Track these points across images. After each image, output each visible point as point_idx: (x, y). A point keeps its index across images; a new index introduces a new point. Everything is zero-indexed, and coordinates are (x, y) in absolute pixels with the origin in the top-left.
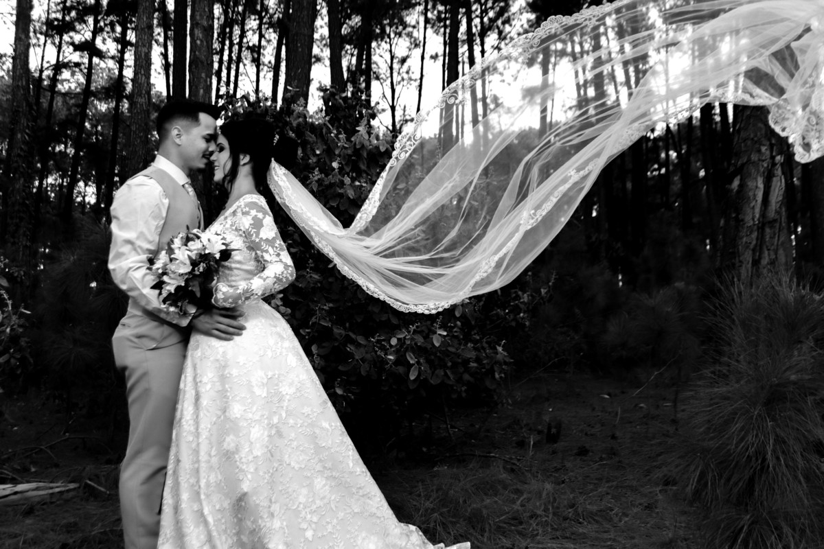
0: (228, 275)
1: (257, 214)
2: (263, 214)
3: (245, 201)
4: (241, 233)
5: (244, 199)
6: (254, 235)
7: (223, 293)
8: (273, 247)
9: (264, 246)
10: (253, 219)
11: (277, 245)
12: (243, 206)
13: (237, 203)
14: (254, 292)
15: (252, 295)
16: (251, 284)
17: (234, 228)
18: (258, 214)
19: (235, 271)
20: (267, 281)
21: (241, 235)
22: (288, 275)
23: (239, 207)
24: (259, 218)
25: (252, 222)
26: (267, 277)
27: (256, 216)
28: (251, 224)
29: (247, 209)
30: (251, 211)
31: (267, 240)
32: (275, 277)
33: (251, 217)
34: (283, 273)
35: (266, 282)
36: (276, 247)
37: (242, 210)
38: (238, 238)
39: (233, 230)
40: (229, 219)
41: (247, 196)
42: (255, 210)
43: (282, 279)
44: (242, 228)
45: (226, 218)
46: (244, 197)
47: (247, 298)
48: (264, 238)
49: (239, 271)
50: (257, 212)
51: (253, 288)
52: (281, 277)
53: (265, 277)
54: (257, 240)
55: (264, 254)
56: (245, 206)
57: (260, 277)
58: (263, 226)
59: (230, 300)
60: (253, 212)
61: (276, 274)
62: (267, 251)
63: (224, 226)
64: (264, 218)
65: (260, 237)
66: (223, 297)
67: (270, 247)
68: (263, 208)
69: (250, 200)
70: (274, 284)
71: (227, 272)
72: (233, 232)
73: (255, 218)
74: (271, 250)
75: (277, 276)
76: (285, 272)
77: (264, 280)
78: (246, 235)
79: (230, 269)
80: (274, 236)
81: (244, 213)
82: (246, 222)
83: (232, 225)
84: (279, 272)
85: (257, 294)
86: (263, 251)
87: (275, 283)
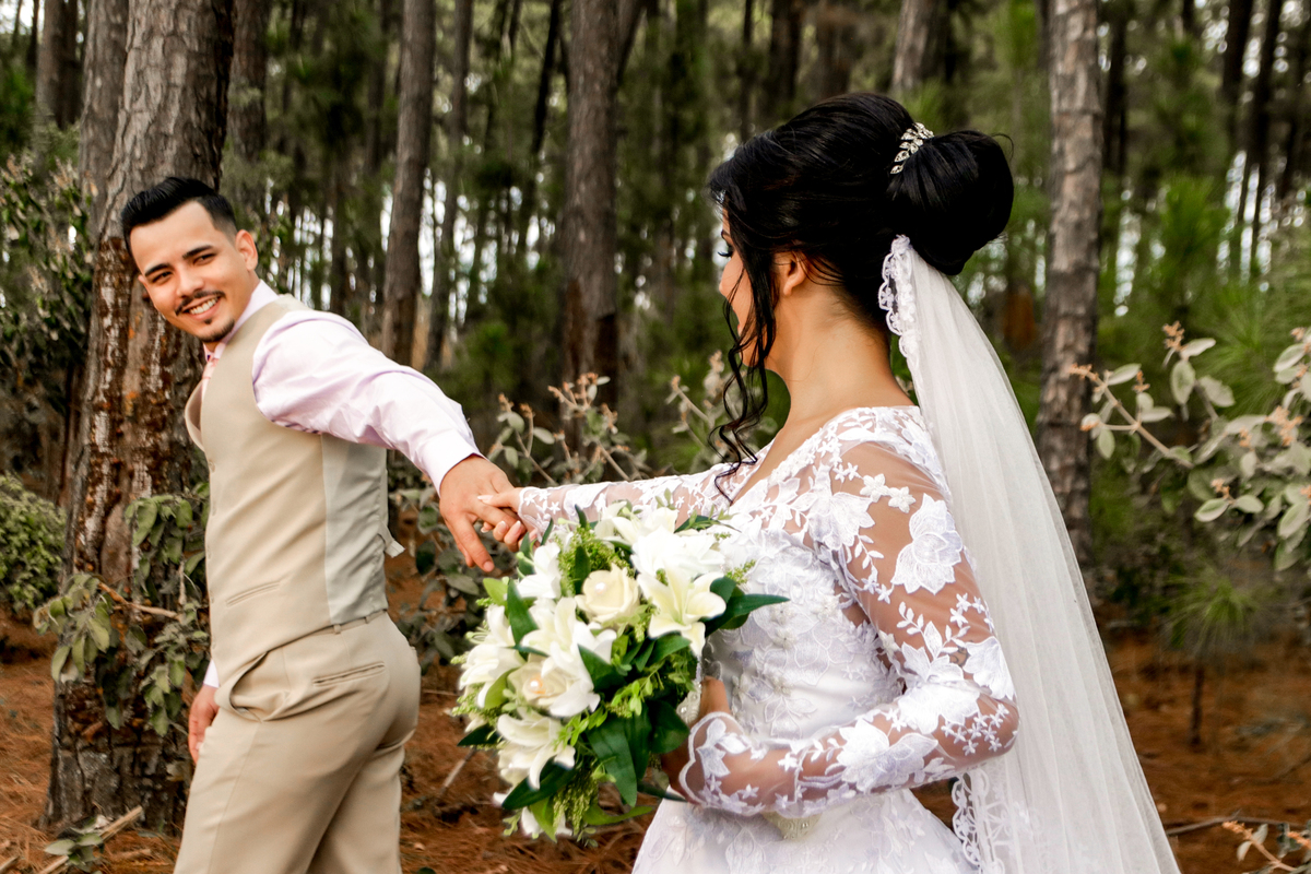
0: (771, 709)
1: (885, 490)
2: (913, 491)
3: (844, 436)
4: (825, 555)
5: (841, 429)
6: (874, 572)
7: (728, 760)
8: (941, 627)
9: (907, 618)
10: (872, 510)
11: (957, 617)
12: (836, 459)
13: (815, 439)
14: (846, 777)
15: (836, 786)
16: (841, 741)
17: (800, 536)
18: (893, 491)
19: (795, 695)
20: (904, 743)
21: (826, 565)
22: (990, 734)
23: (820, 459)
24: (896, 510)
25: (870, 523)
26: (908, 729)
27: (884, 499)
28: (862, 530)
29: (852, 471)
30: (867, 479)
31: (921, 595)
32: (938, 734)
33: (866, 503)
34: (970, 722)
35: (897, 747)
36: (955, 627)
37: (832, 473)
38: (816, 574)
39: (795, 544)
40: (786, 494)
41: (854, 413)
42: (880, 478)
43: (961, 744)
44: (828, 540)
45: (773, 491)
46: (841, 418)
47: (812, 794)
48: (910, 589)
49: (812, 698)
50: (888, 484)
51: (842, 759)
52: (960, 736)
53: (898, 725)
54: (884, 594)
55: (906, 649)
56: (847, 458)
57: (880, 722)
58: (909, 540)
59: (749, 791)
60: (875, 485)
61: (941, 721)
62: (917, 641)
63: (764, 525)
64: (914, 507)
65: (895, 581)
66: (723, 772)
67: (930, 625)
68: (913, 467)
69: (863, 435)
70: (927, 760)
71: (768, 698)
72: (799, 552)
73: (879, 508)
74: (933, 638)
75: (947, 729)
76: (980, 720)
77: (894, 738)
78: (844, 572)
79: (780, 688)
80: (952, 580)
81: (836, 486)
82: (846, 520)
83: (790, 526)
84: (954, 717)
85: (852, 787)
86: (901, 637)
87: (934, 754)
